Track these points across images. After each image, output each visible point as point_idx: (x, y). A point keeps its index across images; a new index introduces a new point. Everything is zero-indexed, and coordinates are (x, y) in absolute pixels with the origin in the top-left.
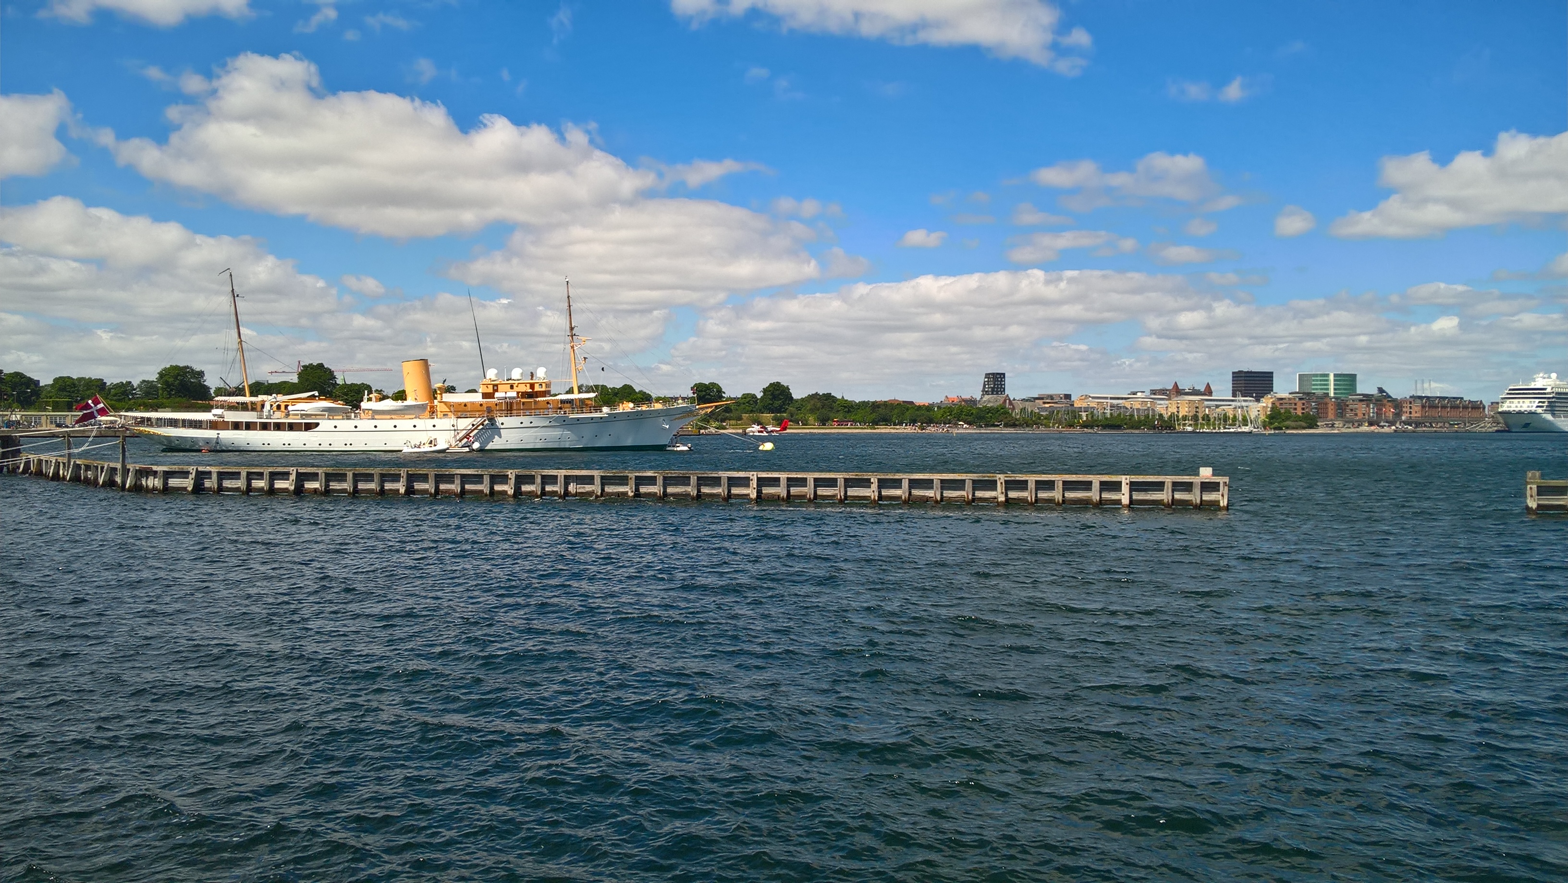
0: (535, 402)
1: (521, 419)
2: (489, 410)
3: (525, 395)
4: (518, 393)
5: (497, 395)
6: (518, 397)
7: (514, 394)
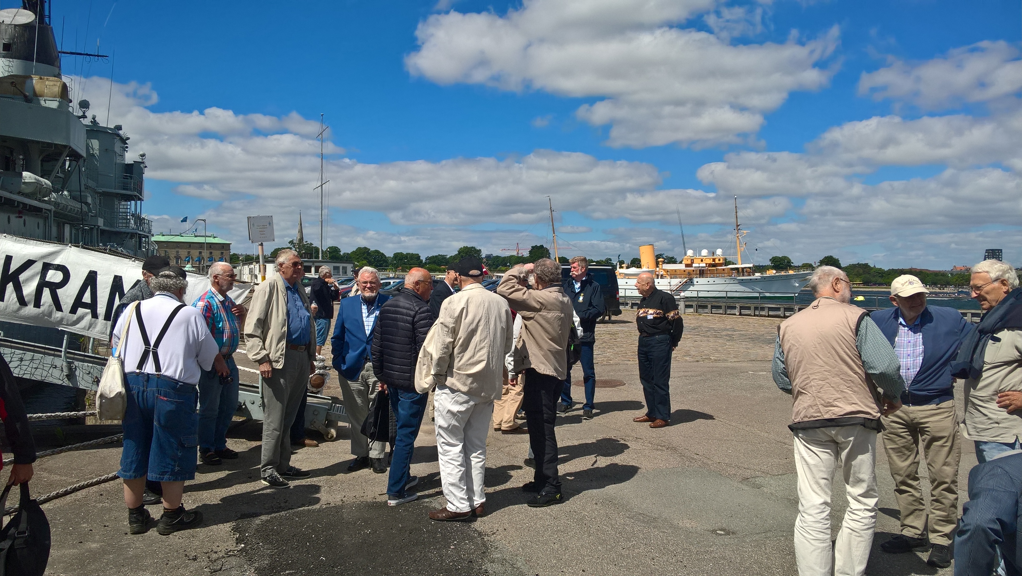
0: (717, 270)
1: (709, 279)
2: (689, 274)
3: (710, 265)
4: (706, 264)
5: (694, 265)
6: (706, 266)
7: (704, 265)
